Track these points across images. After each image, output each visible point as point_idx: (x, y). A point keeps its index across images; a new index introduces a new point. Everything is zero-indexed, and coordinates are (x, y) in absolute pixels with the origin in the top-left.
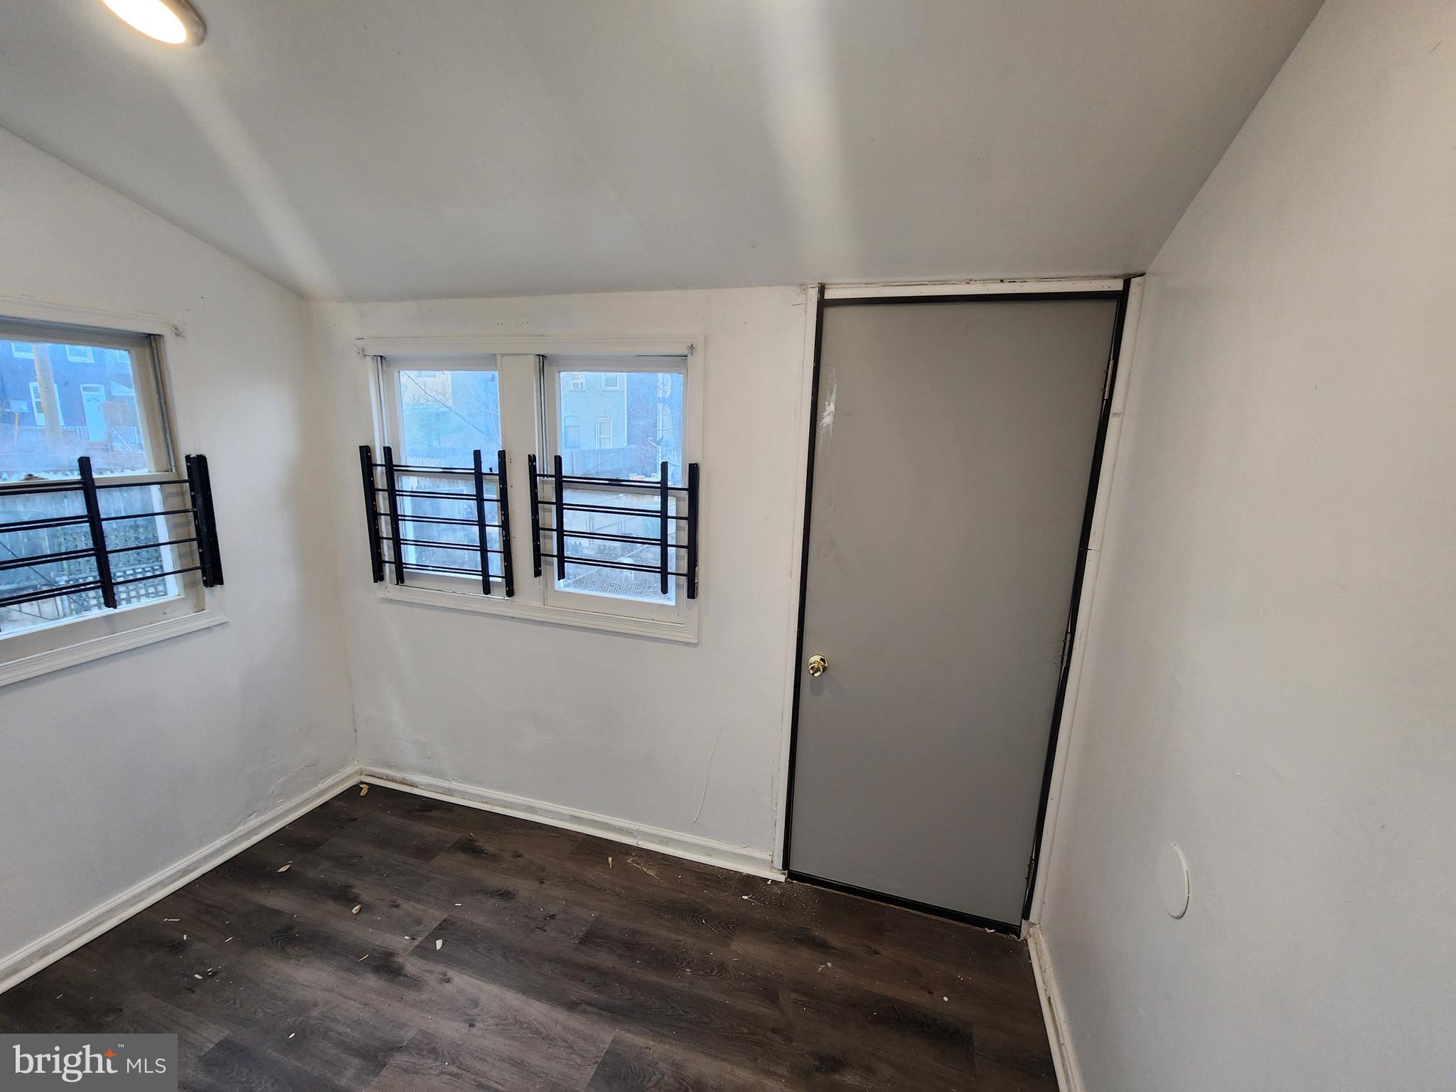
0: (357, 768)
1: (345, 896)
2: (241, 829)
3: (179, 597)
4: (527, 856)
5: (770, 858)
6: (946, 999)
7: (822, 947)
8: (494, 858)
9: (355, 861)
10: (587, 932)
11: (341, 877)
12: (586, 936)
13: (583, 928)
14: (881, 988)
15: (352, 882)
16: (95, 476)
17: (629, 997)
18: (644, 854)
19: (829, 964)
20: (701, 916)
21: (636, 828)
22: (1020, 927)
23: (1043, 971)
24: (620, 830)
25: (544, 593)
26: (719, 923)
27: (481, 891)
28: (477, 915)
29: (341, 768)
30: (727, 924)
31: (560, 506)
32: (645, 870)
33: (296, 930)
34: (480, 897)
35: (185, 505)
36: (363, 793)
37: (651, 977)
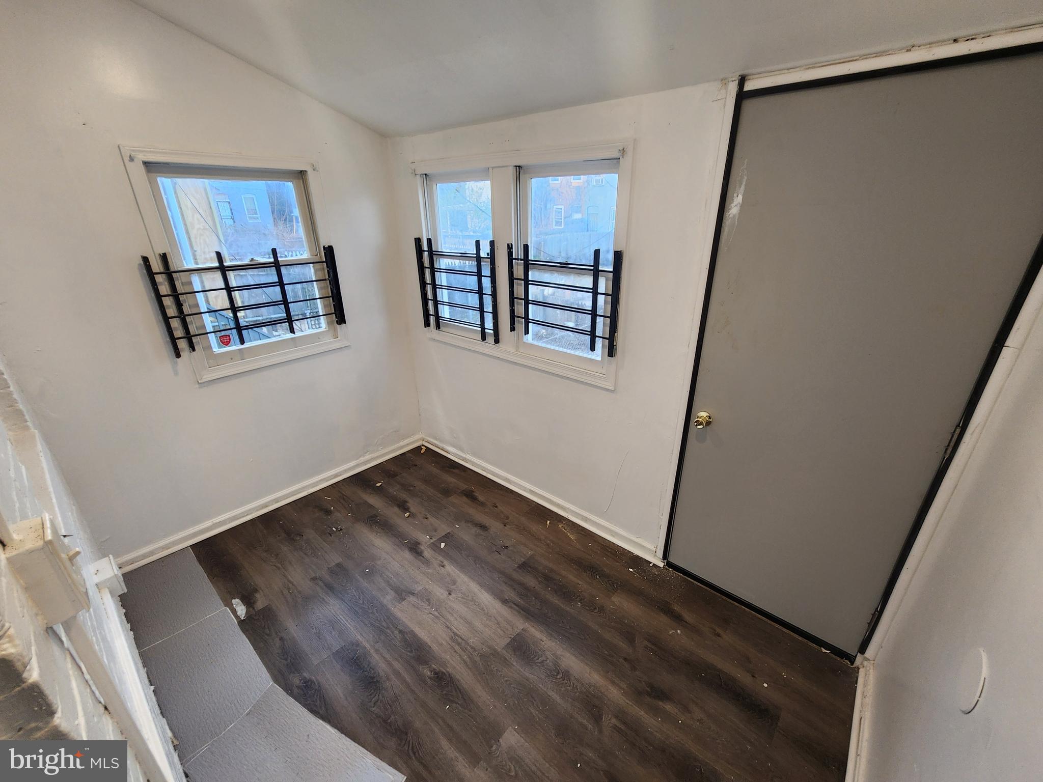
0: (420, 436)
1: (403, 506)
2: (362, 459)
3: (326, 330)
4: (500, 507)
5: (655, 550)
6: (765, 685)
7: (678, 619)
8: (482, 504)
9: (412, 488)
10: (524, 562)
11: (403, 496)
12: (523, 565)
13: (522, 559)
14: (712, 658)
15: (408, 499)
16: (279, 259)
17: (538, 607)
18: (570, 524)
19: (679, 631)
20: (597, 573)
21: (568, 506)
22: (856, 657)
23: (864, 697)
24: (558, 506)
25: (517, 343)
26: (608, 581)
27: (471, 522)
28: (466, 535)
29: (413, 434)
30: (613, 583)
31: (527, 282)
32: (569, 534)
33: (378, 518)
34: (469, 525)
35: (325, 276)
36: (422, 451)
37: (556, 600)
